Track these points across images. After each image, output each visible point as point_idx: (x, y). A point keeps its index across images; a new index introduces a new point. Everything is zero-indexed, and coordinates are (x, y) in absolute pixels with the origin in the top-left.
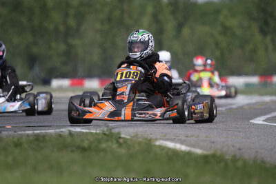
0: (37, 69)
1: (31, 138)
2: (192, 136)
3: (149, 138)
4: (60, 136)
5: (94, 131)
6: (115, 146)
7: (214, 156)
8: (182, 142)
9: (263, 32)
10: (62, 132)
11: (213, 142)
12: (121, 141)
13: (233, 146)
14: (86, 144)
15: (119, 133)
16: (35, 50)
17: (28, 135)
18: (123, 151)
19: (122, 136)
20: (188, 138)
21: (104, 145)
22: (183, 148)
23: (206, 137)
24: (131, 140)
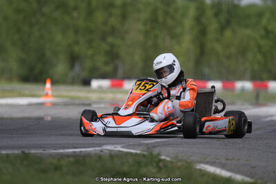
0: (77, 68)
1: (71, 159)
2: (233, 159)
3: (189, 161)
4: (99, 157)
5: (132, 151)
6: (155, 170)
8: (223, 167)
10: (102, 151)
11: (254, 167)
12: (161, 164)
14: (125, 168)
15: (159, 154)
16: (76, 49)
17: (68, 156)
19: (163, 157)
20: (229, 162)
21: (143, 170)
22: (225, 174)
23: (247, 160)
24: (172, 162)
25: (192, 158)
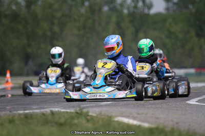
1: (22, 116)
2: (142, 114)
3: (110, 116)
4: (43, 114)
5: (68, 111)
6: (84, 121)
7: (157, 129)
8: (134, 118)
9: (199, 36)
11: (158, 118)
12: (89, 118)
13: (172, 121)
14: (62, 120)
15: (88, 112)
16: (29, 50)
17: (20, 114)
18: (90, 125)
19: (90, 114)
20: (139, 116)
21: (76, 121)
22: (135, 122)
23: (153, 114)
24: (97, 117)
25: (112, 114)
